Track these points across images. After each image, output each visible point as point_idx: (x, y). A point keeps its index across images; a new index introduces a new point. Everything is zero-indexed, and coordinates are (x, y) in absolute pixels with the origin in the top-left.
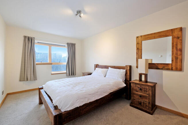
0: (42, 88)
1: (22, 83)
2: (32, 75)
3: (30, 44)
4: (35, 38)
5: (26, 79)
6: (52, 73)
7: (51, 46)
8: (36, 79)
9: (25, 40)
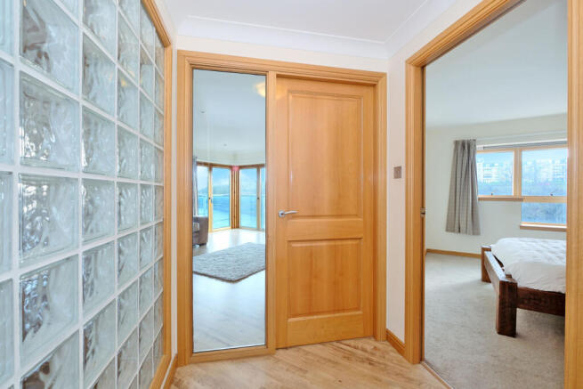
0: (489, 250)
1: (450, 234)
2: (470, 223)
3: (466, 155)
4: (478, 140)
5: (457, 229)
6: (523, 225)
7: (521, 151)
8: (478, 234)
9: (456, 149)
